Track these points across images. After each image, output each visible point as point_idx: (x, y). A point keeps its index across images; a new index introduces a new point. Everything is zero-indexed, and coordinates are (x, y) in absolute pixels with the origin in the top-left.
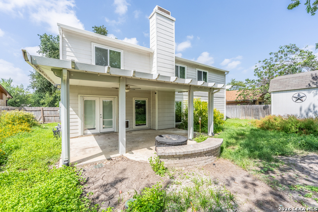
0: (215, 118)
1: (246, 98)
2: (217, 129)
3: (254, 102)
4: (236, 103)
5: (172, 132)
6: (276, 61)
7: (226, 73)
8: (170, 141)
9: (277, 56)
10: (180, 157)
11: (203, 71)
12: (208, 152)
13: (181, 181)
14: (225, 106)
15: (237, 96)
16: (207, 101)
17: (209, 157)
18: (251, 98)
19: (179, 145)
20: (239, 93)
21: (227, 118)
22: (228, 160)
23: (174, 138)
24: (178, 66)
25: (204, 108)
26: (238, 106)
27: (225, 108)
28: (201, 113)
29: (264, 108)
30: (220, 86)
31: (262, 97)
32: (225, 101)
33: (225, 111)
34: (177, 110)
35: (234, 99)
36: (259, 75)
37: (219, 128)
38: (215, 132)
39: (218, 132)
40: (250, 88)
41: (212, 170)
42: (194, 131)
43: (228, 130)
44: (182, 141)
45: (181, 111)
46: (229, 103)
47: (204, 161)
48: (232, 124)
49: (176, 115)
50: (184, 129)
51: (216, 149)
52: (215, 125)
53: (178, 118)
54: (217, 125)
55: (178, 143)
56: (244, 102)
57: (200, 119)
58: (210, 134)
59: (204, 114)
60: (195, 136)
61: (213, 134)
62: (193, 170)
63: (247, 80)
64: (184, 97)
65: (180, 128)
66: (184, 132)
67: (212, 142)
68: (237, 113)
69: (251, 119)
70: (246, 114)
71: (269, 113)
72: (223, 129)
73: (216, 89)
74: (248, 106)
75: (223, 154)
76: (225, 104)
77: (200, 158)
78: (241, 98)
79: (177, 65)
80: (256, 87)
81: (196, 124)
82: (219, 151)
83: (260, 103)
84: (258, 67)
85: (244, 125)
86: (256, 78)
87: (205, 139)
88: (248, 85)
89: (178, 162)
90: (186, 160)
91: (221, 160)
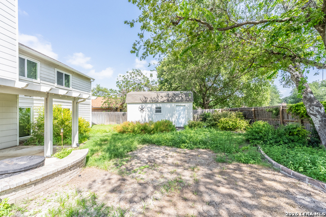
0: (80, 127)
1: (110, 106)
2: (82, 138)
3: (116, 110)
4: (101, 109)
5: (12, 152)
6: (131, 79)
7: (92, 80)
8: (16, 168)
9: (131, 75)
10: (35, 183)
11: (64, 73)
12: (73, 166)
13: (40, 208)
14: (91, 113)
15: (102, 103)
16: (71, 108)
17: (75, 170)
18: (114, 106)
19: (32, 169)
20: (104, 101)
21: (93, 124)
22: (93, 167)
23: (21, 161)
24: (24, 60)
25: (66, 117)
26: (104, 113)
27: (91, 115)
28: (62, 123)
29: (123, 115)
30: (85, 96)
31: (122, 105)
32: (91, 108)
33: (91, 118)
34: (21, 119)
35: (99, 105)
36: (120, 87)
37: (84, 137)
38: (80, 142)
39: (83, 142)
40: (113, 97)
41: (78, 181)
42: (54, 145)
43: (93, 138)
44: (37, 162)
45: (29, 121)
46: (95, 109)
47: (69, 177)
48: (98, 131)
49: (20, 126)
50: (36, 145)
51: (82, 160)
52: (81, 134)
53: (24, 130)
54: (83, 134)
55: (30, 166)
56: (109, 109)
57: (62, 131)
58: (74, 145)
59: (66, 123)
60: (54, 151)
61: (78, 145)
62: (56, 190)
63: (111, 90)
64: (35, 102)
65: (28, 145)
66: (37, 148)
67: (77, 153)
68: (102, 119)
69: (114, 124)
70: (111, 120)
71: (126, 119)
72: (88, 138)
73: (81, 98)
74: (112, 113)
75: (89, 163)
76: (91, 111)
77: (64, 175)
78: (106, 106)
79: (23, 57)
80: (118, 97)
81: (56, 135)
82: (85, 161)
83: (121, 110)
84: (119, 80)
85: (108, 131)
86: (118, 89)
87: (69, 153)
88: (111, 94)
89: (33, 190)
90: (46, 183)
91: (87, 169)
